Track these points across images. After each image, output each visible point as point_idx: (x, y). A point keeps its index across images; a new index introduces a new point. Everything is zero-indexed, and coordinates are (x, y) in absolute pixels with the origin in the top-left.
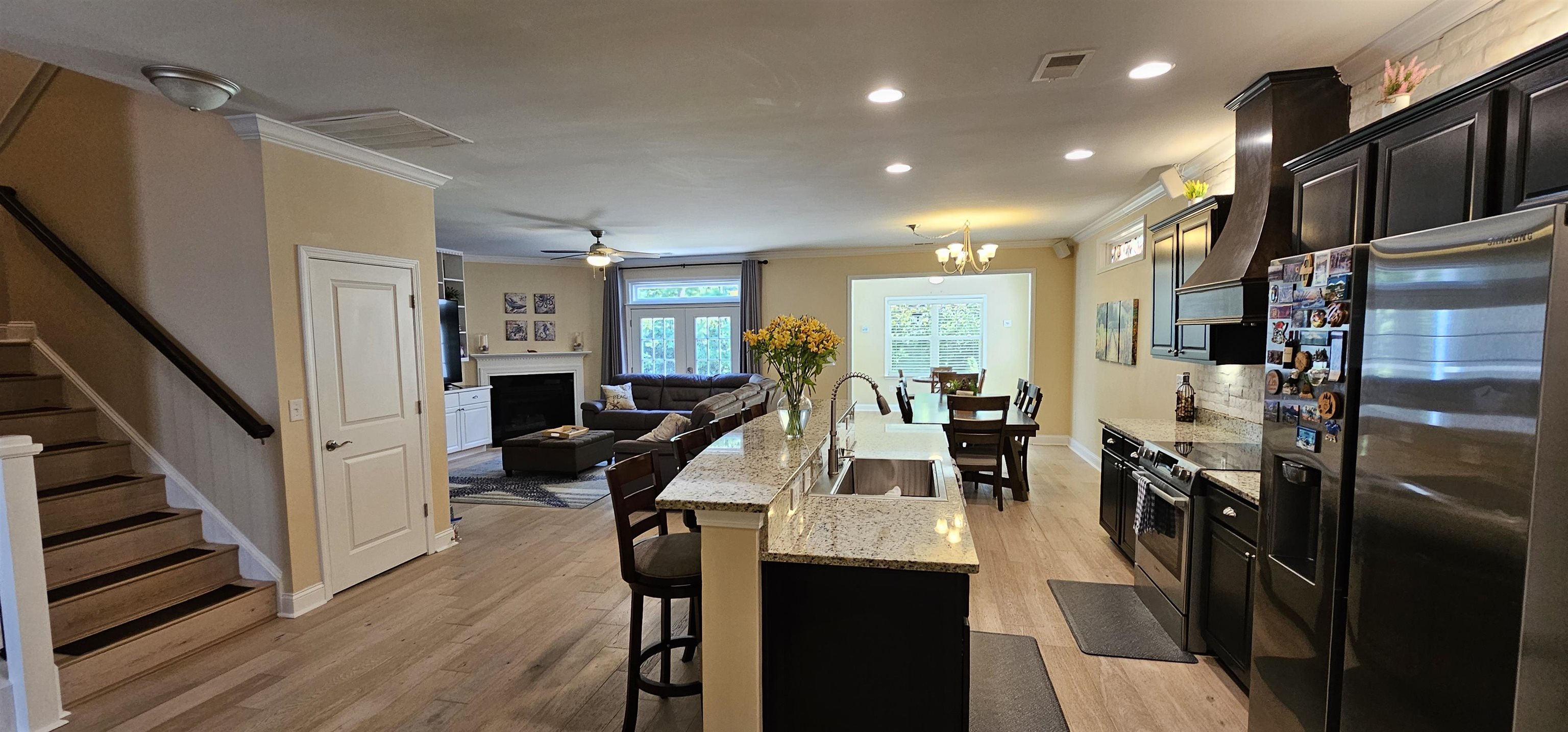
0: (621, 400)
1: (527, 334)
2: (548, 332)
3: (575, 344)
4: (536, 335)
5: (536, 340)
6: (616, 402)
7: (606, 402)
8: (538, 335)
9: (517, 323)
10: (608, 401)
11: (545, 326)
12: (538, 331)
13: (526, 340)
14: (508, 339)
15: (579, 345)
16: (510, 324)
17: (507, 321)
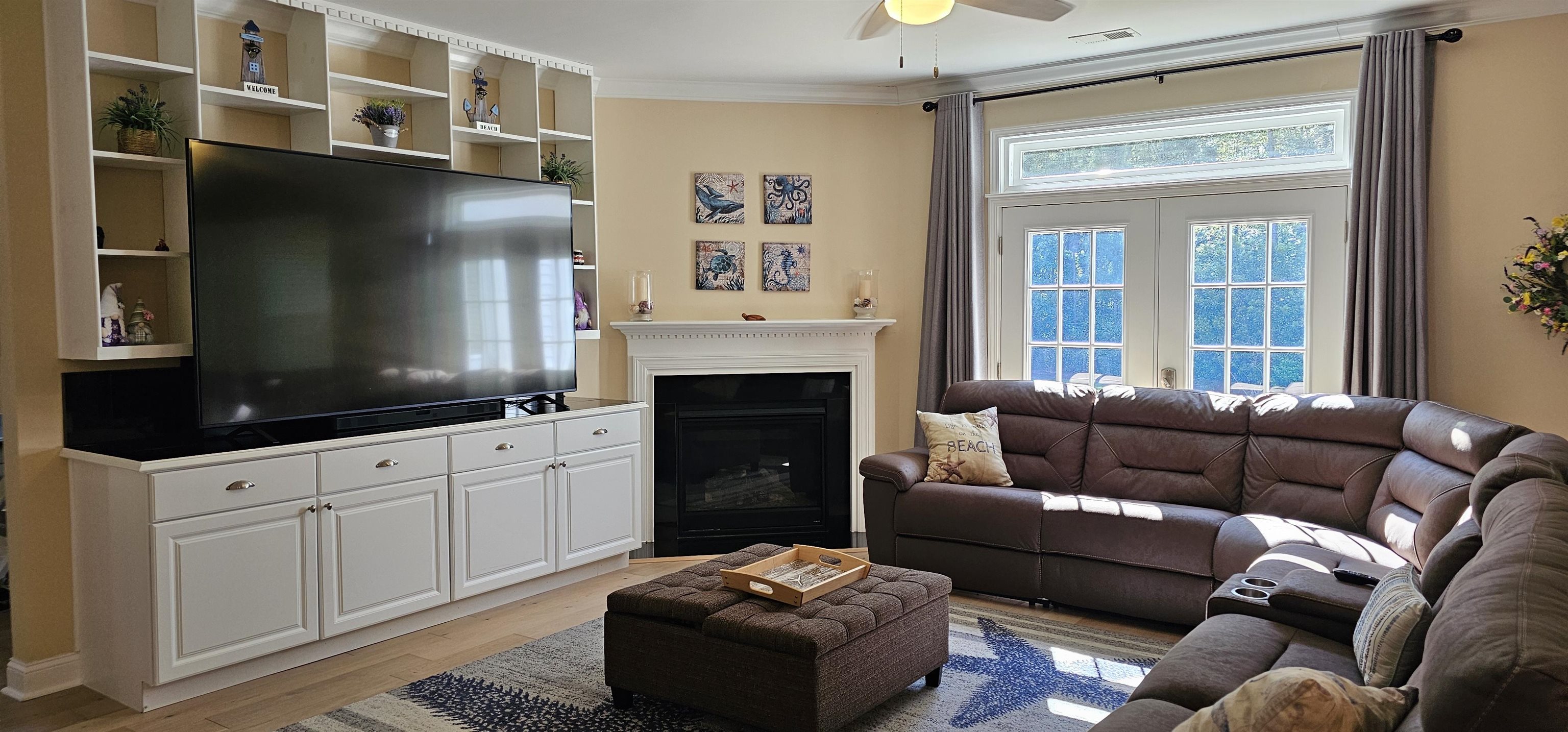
0: (969, 456)
1: (742, 275)
2: (792, 271)
3: (857, 301)
4: (765, 278)
5: (766, 289)
6: (954, 460)
7: (928, 457)
8: (770, 277)
9: (722, 246)
10: (932, 456)
11: (787, 255)
12: (769, 268)
13: (740, 288)
14: (699, 286)
15: (866, 303)
16: (705, 249)
17: (698, 242)
